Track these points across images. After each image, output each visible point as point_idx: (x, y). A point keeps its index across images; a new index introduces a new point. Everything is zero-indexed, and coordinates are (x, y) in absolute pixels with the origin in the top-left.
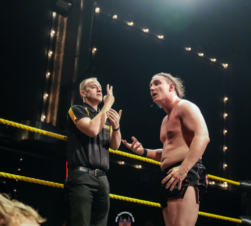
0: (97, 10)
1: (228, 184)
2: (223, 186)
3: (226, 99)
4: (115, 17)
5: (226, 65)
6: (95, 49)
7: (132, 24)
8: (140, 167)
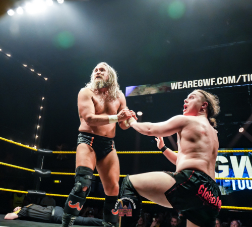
5: (46, 79)
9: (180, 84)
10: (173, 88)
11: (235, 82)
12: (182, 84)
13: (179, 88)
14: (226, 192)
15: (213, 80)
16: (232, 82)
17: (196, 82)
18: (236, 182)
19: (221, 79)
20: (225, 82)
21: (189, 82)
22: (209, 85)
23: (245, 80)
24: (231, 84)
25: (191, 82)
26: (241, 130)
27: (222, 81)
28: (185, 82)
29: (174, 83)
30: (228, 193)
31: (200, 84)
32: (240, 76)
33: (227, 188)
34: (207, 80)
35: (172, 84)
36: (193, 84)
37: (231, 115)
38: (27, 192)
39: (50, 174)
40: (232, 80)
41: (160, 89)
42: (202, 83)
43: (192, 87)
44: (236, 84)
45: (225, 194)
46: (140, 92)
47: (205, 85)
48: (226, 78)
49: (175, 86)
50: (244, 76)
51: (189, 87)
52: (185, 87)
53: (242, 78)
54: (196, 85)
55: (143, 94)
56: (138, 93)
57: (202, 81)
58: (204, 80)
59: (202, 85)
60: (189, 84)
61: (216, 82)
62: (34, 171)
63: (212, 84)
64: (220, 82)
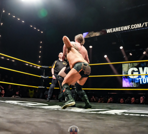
0: (4, 11)
1: (40, 67)
2: (38, 67)
3: (41, 42)
4: (9, 14)
5: (42, 32)
6: (2, 24)
7: (14, 17)
8: (14, 61)
9: (112, 30)
10: (108, 32)
11: (141, 27)
12: (113, 30)
13: (111, 32)
14: (136, 85)
15: (129, 27)
16: (139, 27)
17: (120, 28)
18: (142, 80)
19: (133, 26)
20: (136, 27)
21: (116, 28)
22: (127, 29)
23: (146, 26)
24: (139, 28)
25: (117, 28)
26: (144, 53)
27: (134, 26)
28: (114, 29)
29: (108, 30)
30: (137, 86)
31: (122, 29)
32: (144, 23)
33: (137, 83)
34: (126, 27)
35: (107, 30)
36: (118, 29)
37: (139, 45)
38: (38, 87)
39: (48, 78)
40: (139, 26)
41: (101, 33)
42: (123, 29)
43: (118, 31)
44: (141, 28)
45: (136, 86)
46: (91, 35)
47: (125, 29)
48: (136, 25)
49: (108, 31)
50: (146, 23)
51: (116, 31)
52: (114, 31)
53: (145, 24)
54: (120, 30)
55: (92, 36)
56: (90, 36)
57: (123, 27)
58: (124, 27)
59: (123, 30)
60: (116, 30)
61: (131, 27)
62: (40, 77)
63: (129, 29)
64: (133, 28)
